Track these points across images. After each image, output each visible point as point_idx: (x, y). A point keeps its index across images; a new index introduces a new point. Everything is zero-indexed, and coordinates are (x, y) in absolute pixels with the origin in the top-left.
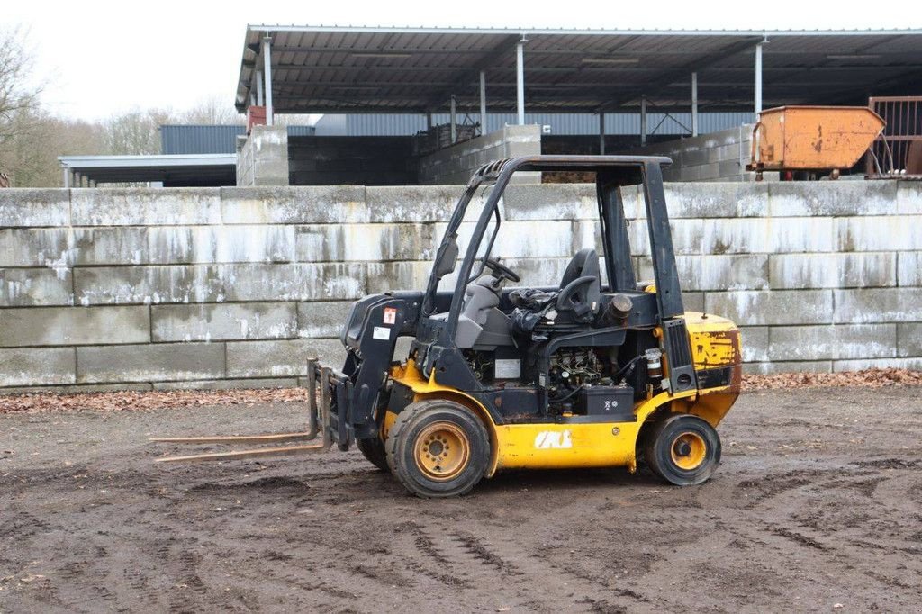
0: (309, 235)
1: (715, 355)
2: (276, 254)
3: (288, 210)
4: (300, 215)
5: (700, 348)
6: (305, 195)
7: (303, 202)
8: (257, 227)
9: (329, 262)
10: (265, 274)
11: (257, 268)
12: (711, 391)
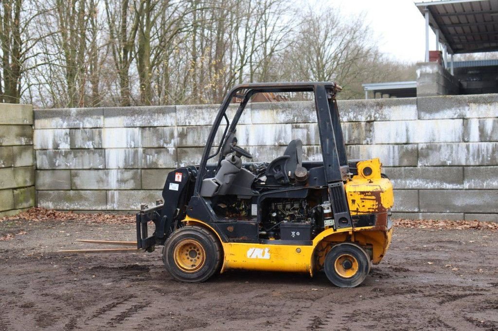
0: (299, 129)
1: (364, 206)
2: (280, 141)
3: (287, 115)
4: (294, 118)
5: (354, 201)
6: (297, 106)
7: (296, 110)
8: (271, 125)
9: (310, 145)
10: (274, 152)
11: (270, 149)
12: (362, 229)
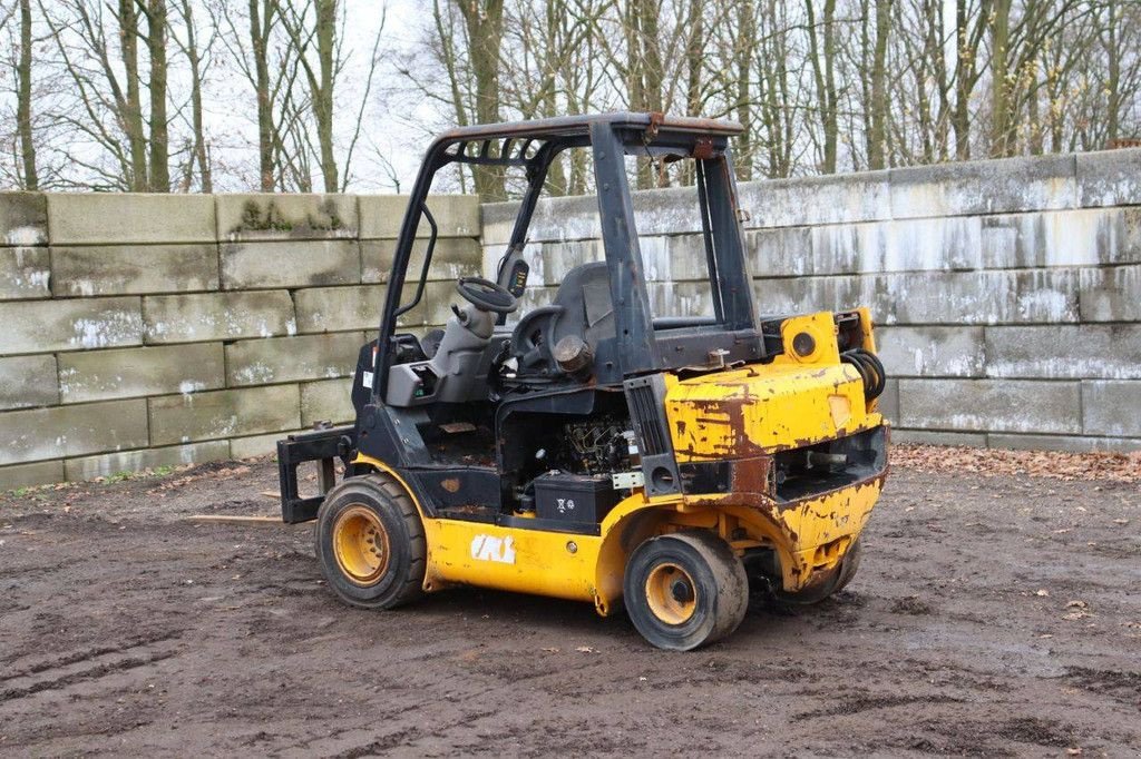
0: (998, 229)
1: (704, 439)
2: (955, 259)
3: (969, 196)
4: (985, 203)
5: (681, 426)
6: (992, 172)
7: (990, 183)
8: (933, 220)
9: (1025, 268)
10: (942, 286)
11: (933, 279)
12: (702, 500)
